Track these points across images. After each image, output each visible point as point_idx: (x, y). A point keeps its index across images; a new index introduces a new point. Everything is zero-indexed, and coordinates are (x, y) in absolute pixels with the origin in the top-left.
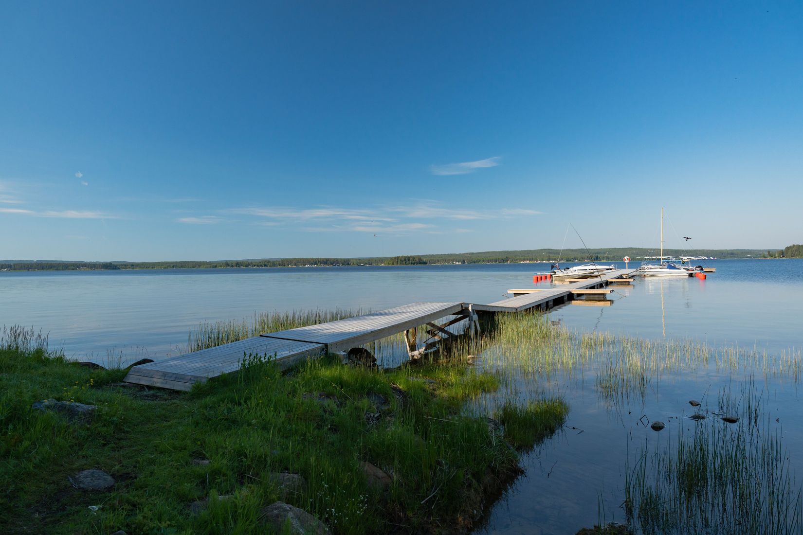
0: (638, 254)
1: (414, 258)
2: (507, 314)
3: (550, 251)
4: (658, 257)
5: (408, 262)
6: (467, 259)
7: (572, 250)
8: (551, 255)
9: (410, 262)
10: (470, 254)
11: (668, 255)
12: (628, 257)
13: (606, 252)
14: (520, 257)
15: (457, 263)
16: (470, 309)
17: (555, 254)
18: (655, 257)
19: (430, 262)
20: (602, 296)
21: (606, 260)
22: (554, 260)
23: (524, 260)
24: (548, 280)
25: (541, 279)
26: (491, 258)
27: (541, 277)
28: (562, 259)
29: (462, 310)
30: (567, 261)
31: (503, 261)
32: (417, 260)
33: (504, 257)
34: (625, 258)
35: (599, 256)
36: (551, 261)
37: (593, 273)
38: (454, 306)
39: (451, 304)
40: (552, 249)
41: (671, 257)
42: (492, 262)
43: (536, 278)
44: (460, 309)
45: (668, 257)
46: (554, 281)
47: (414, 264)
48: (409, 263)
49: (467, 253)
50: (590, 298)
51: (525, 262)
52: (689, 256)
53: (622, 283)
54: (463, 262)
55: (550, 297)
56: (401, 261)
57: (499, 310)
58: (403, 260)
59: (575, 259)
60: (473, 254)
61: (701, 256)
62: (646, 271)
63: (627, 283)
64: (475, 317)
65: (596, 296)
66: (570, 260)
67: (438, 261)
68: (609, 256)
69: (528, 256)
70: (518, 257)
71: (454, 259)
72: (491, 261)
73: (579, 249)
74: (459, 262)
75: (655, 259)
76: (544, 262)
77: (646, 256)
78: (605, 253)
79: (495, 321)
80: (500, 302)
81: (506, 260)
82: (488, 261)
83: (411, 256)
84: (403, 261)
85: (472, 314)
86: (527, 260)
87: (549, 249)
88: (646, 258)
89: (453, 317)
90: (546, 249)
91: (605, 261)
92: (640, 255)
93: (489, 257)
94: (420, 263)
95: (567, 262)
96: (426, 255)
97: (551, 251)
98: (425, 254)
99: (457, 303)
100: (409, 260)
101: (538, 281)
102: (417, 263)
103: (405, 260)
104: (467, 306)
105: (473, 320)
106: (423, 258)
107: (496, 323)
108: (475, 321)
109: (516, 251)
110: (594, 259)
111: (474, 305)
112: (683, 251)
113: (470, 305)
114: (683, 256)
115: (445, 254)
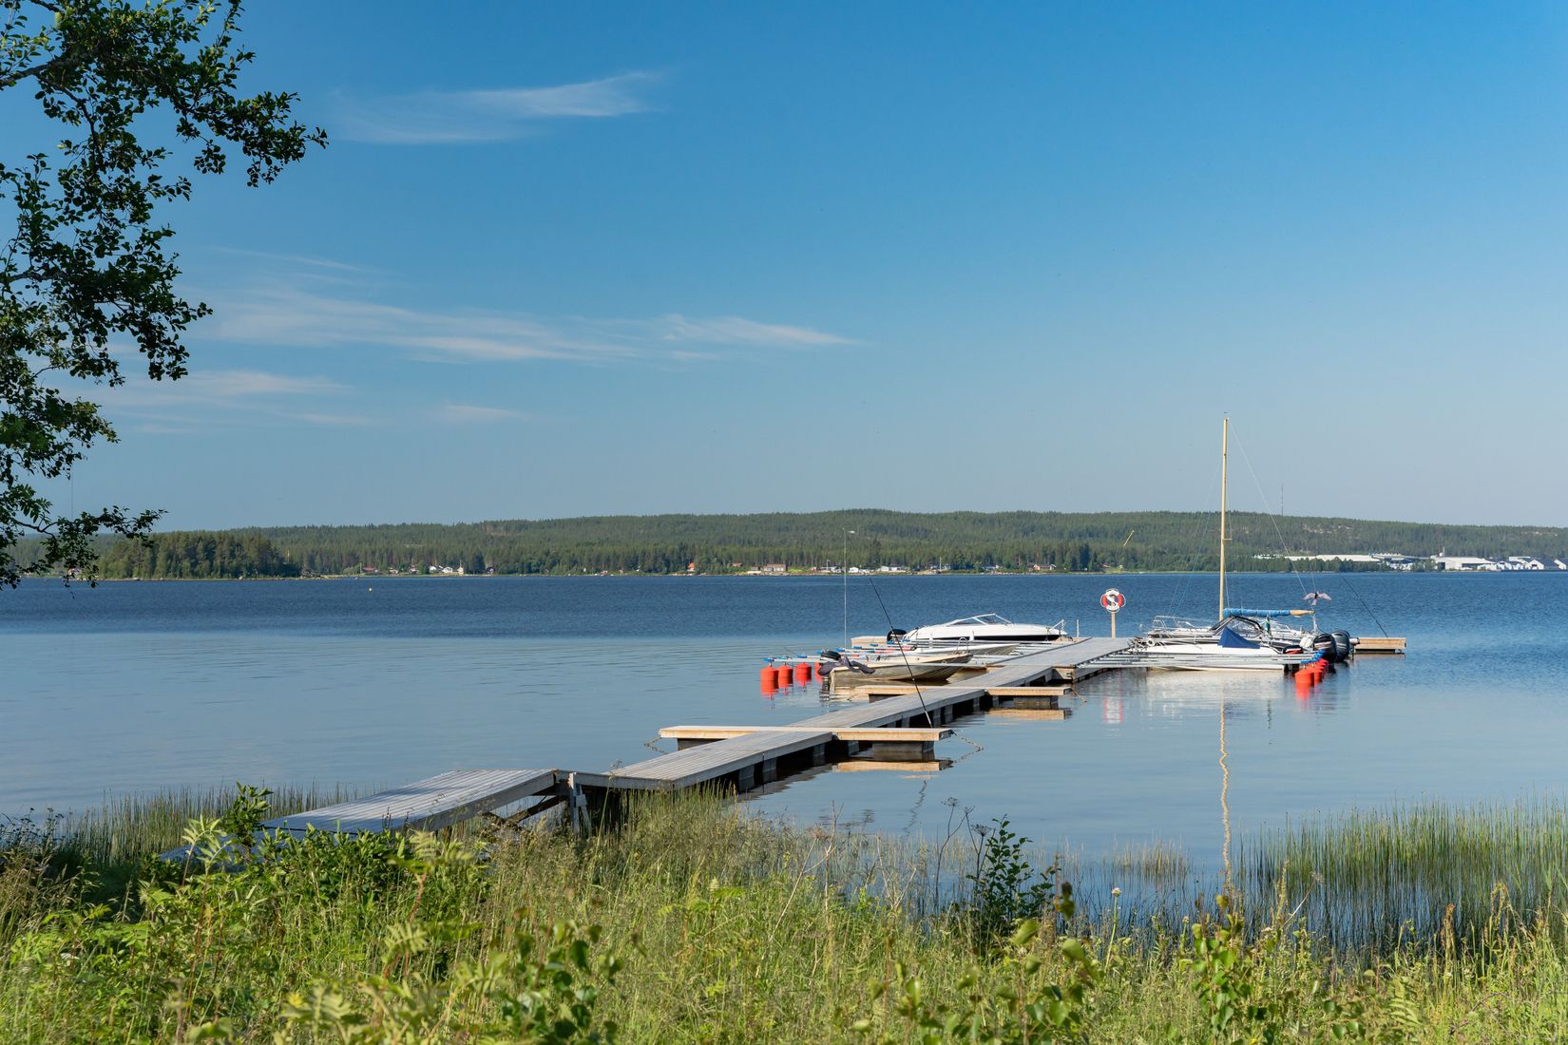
0: (1261, 544)
1: (234, 542)
2: (647, 794)
3: (879, 522)
4: (1342, 558)
5: (206, 564)
6: (495, 555)
7: (979, 520)
8: (884, 540)
9: (217, 562)
10: (508, 525)
11: (1386, 549)
12: (1117, 594)
13: (1127, 529)
14: (746, 549)
15: (447, 571)
16: (571, 783)
17: (902, 535)
18: (1331, 557)
19: (312, 561)
20: (919, 749)
21: (1126, 567)
22: (898, 564)
23: (763, 561)
24: (817, 681)
25: (790, 680)
26: (608, 549)
27: (790, 672)
28: (934, 561)
29: (556, 784)
30: (955, 567)
31: (668, 563)
32: (252, 553)
33: (671, 546)
34: (1108, 593)
35: (1094, 545)
36: (885, 569)
37: (965, 659)
38: (540, 778)
39: (534, 774)
40: (889, 513)
41: (1399, 557)
42: (616, 569)
43: (770, 678)
44: (551, 783)
45: (1382, 556)
46: (832, 688)
47: (236, 574)
48: (211, 570)
49: (495, 525)
50: (890, 751)
51: (767, 570)
52: (1470, 555)
53: (1031, 702)
54: (477, 566)
55: (767, 752)
56: (170, 557)
57: (631, 785)
58: (181, 551)
59: (989, 560)
60: (522, 525)
61: (1518, 554)
62: (1149, 650)
63: (1046, 703)
64: (581, 800)
65: (903, 748)
66: (969, 566)
67: (353, 559)
68: (1140, 547)
69: (783, 542)
70: (732, 549)
71: (431, 553)
72: (611, 562)
73: (1011, 515)
74: (454, 565)
75: (1331, 565)
76: (854, 570)
77: (1296, 549)
78: (1120, 534)
79: (622, 807)
80: (634, 766)
81: (680, 559)
82: (597, 564)
83: (222, 536)
84: (178, 560)
85: (575, 792)
86: (777, 560)
87: (875, 512)
88: (1294, 558)
89: (538, 799)
90: (861, 512)
91: (1119, 570)
92: (1269, 547)
93: (601, 543)
94: (266, 571)
95: (957, 575)
96: (295, 530)
97: (884, 521)
98: (290, 525)
99: (544, 771)
100: (210, 553)
101: (776, 686)
102: (250, 572)
103: (191, 553)
104: (564, 777)
105: (577, 805)
106: (276, 544)
107: (624, 811)
108: (580, 808)
109: (724, 517)
110: (1074, 561)
111: (579, 775)
112: (1446, 531)
113: (571, 775)
114: (1449, 554)
115: (387, 527)
